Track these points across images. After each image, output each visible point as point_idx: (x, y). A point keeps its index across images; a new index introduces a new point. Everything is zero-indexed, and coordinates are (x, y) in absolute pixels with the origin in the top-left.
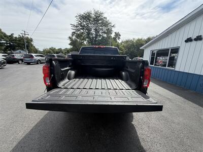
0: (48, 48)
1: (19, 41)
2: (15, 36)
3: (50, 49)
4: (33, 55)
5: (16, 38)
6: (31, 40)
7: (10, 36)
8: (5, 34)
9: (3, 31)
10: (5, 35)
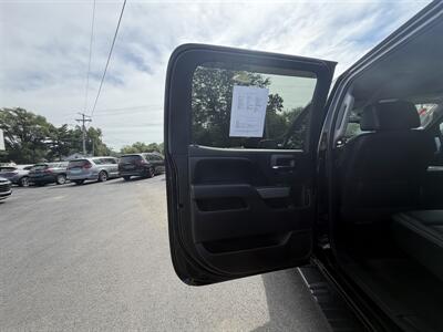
0: (131, 145)
1: (77, 137)
2: (69, 128)
3: (134, 146)
4: (91, 159)
5: (71, 131)
6: (99, 133)
7: (60, 130)
8: (52, 126)
9: (48, 121)
10: (52, 129)
